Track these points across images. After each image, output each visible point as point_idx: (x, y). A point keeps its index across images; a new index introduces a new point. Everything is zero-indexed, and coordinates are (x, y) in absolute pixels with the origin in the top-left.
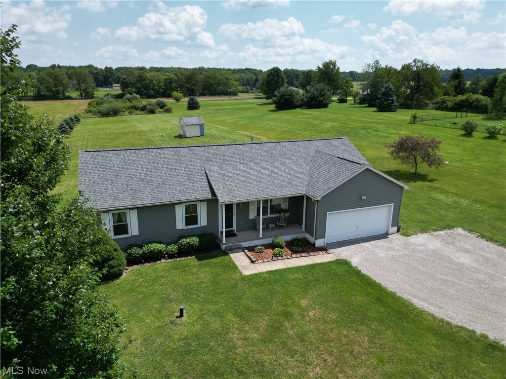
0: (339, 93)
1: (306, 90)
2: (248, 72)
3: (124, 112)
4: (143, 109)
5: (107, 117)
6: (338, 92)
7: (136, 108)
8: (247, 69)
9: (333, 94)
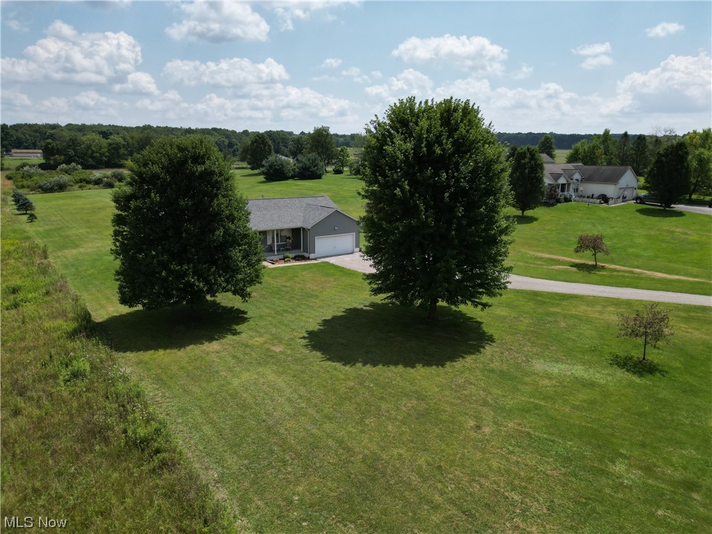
0: (335, 163)
1: (297, 160)
2: (216, 134)
3: (72, 186)
4: (98, 182)
6: (334, 161)
7: (88, 182)
8: (215, 129)
9: (328, 164)
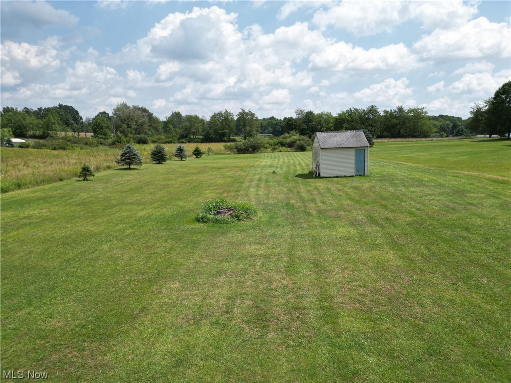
3: (266, 148)
4: (291, 145)
5: (243, 154)
7: (283, 144)
8: (441, 116)
